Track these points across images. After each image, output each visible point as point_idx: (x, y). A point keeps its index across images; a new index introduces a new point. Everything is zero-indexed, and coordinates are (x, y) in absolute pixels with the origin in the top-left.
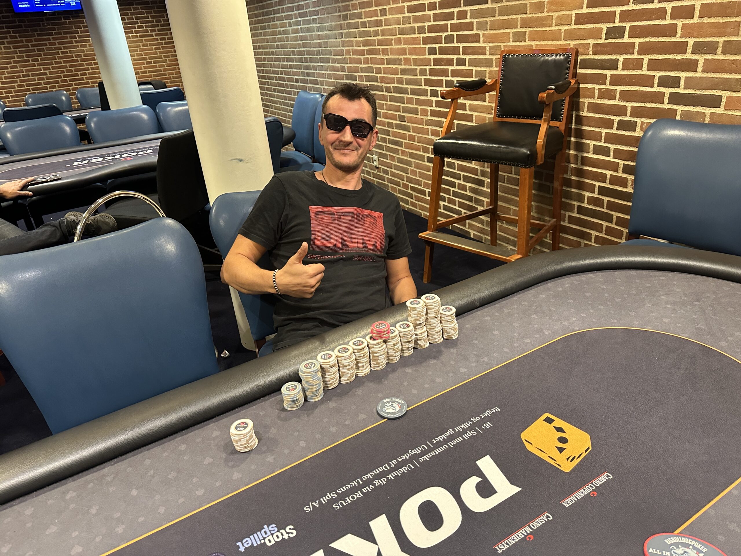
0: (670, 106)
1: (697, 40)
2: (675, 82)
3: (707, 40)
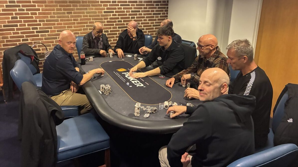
0: (37, 34)
1: (39, 19)
2: (37, 28)
3: (42, 19)
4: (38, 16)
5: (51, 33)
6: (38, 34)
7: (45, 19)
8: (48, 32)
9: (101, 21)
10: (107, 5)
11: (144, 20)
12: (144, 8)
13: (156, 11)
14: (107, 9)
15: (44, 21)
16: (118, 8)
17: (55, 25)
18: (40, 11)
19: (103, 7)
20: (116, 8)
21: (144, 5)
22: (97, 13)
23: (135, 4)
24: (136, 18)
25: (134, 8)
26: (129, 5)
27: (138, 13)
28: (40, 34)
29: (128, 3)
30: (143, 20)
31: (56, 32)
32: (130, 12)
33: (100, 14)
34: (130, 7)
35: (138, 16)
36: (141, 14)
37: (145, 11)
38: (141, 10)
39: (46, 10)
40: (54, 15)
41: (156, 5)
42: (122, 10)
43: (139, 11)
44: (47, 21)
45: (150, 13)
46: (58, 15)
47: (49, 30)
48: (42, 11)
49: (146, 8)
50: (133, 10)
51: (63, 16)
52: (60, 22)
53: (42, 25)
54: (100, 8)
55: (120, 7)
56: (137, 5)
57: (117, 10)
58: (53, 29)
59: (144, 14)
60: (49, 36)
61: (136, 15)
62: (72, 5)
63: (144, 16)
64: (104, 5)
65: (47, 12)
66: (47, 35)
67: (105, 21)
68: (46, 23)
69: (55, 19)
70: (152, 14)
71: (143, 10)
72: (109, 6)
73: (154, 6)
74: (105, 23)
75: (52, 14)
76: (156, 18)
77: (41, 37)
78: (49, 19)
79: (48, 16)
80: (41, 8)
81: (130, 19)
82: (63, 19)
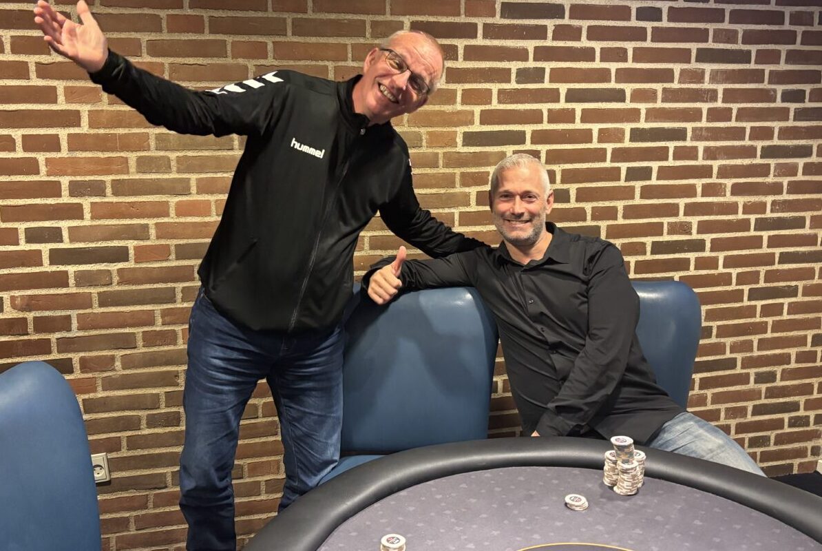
0: (54, 268)
1: (73, 178)
2: (55, 235)
3: (88, 178)
4: (70, 155)
5: (138, 266)
6: (62, 268)
7: (108, 179)
8: (121, 255)
9: (442, 191)
10: (485, 97)
11: (709, 190)
12: (714, 115)
13: (785, 134)
14: (482, 123)
15: (98, 189)
16: (555, 117)
17: (167, 215)
18: (79, 125)
19: (459, 107)
20: (540, 112)
21: (712, 96)
22: (424, 143)
23: (658, 87)
24: (658, 179)
25: (653, 115)
26: (619, 96)
27: (671, 145)
28: (71, 269)
29: (613, 85)
30: (699, 190)
31: (173, 256)
32: (621, 140)
33: (440, 151)
34: (628, 105)
35: (671, 162)
36: (691, 153)
37: (715, 134)
38: (689, 126)
40: (162, 153)
41: (787, 97)
42: (578, 125)
43: (680, 135)
44: (119, 187)
45: (747, 142)
46: (190, 154)
47: (131, 244)
48: (91, 126)
49: (724, 115)
50: (643, 124)
51: (217, 158)
52: (195, 197)
53: (87, 215)
54: (443, 112)
55: (562, 105)
56: (670, 95)
57: (546, 126)
58: (153, 241)
59: (711, 154)
60: (128, 282)
61: (661, 154)
63: (709, 162)
64: (469, 97)
65: (121, 136)
66: (115, 274)
67: (467, 195)
68: (115, 199)
69: (166, 176)
70: (759, 153)
71: (701, 129)
72: (500, 102)
73: (772, 105)
74: (468, 205)
75: (153, 143)
76: (779, 176)
77: (81, 290)
78: (131, 178)
79: (126, 159)
80: (89, 111)
81: (622, 183)
82: (219, 175)
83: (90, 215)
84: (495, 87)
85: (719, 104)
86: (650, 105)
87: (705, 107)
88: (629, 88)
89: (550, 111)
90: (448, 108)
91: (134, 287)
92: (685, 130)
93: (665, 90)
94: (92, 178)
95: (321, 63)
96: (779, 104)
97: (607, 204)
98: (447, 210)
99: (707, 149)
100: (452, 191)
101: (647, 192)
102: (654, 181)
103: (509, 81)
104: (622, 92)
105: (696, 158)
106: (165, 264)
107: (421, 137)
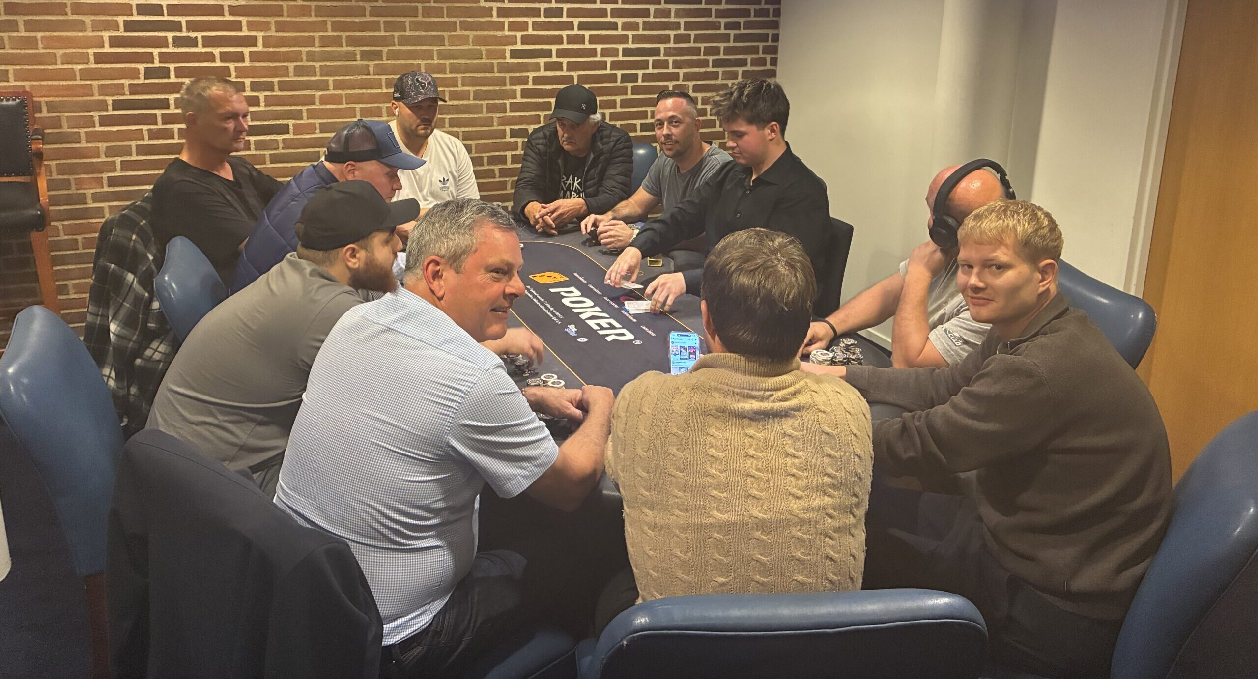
1: (253, 80)
3: (262, 80)
4: (251, 65)
5: (295, 137)
7: (276, 80)
8: (285, 129)
9: (497, 88)
10: (524, 27)
12: (679, 39)
13: (728, 51)
14: (522, 43)
15: (269, 87)
16: (571, 40)
17: (314, 104)
18: (256, 45)
19: (506, 33)
20: (561, 37)
21: (676, 26)
22: (484, 56)
23: (640, 20)
24: (643, 81)
25: (637, 39)
26: (614, 26)
27: (651, 59)
29: (609, 19)
31: (318, 131)
32: (617, 56)
33: (495, 62)
34: (620, 32)
35: (651, 70)
36: (665, 65)
37: (680, 52)
38: (662, 46)
39: (282, 42)
40: (310, 64)
41: (728, 26)
42: (587, 45)
43: (656, 52)
44: (283, 86)
45: (702, 57)
46: (328, 64)
47: (291, 122)
48: (264, 46)
49: (687, 39)
50: (630, 45)
51: (347, 66)
52: (332, 92)
53: (262, 104)
54: (496, 36)
55: (576, 32)
56: (648, 26)
57: (565, 46)
58: (305, 121)
59: (677, 65)
60: (290, 147)
61: (644, 65)
62: (382, 26)
63: (676, 71)
64: (513, 27)
65: (284, 52)
66: (280, 142)
67: (515, 91)
68: (280, 93)
69: (313, 78)
70: (711, 64)
71: (670, 48)
72: (534, 30)
73: (718, 32)
74: (516, 98)
75: (304, 58)
76: (725, 79)
77: (259, 152)
78: (290, 79)
79: (287, 67)
80: (263, 36)
81: (619, 84)
82: (347, 77)
83: (264, 103)
84: (530, 20)
85: (682, 31)
86: (635, 33)
87: (672, 33)
88: (620, 21)
89: (567, 36)
90: (499, 34)
91: (293, 151)
92: (659, 49)
93: (644, 22)
94: (265, 79)
95: (413, 5)
96: (722, 31)
97: (609, 98)
98: (501, 101)
99: (674, 62)
100: (504, 88)
101: (635, 90)
102: (640, 83)
103: (539, 16)
104: (616, 23)
105: (667, 68)
106: (313, 136)
107: (481, 52)
